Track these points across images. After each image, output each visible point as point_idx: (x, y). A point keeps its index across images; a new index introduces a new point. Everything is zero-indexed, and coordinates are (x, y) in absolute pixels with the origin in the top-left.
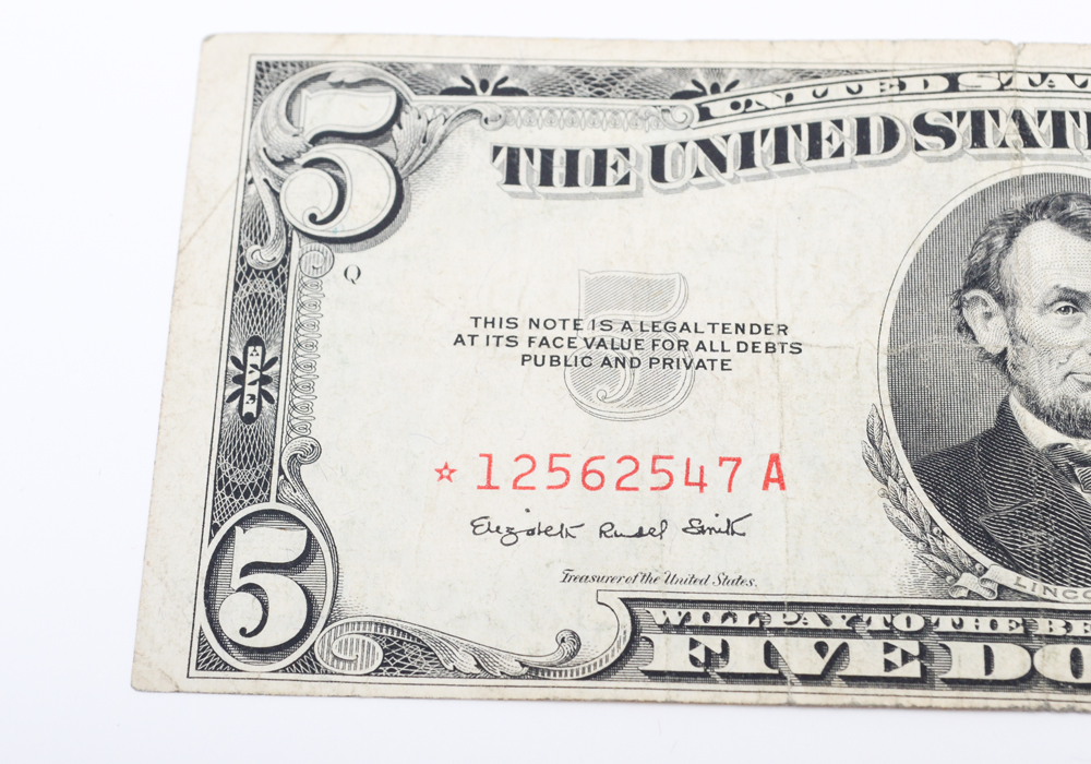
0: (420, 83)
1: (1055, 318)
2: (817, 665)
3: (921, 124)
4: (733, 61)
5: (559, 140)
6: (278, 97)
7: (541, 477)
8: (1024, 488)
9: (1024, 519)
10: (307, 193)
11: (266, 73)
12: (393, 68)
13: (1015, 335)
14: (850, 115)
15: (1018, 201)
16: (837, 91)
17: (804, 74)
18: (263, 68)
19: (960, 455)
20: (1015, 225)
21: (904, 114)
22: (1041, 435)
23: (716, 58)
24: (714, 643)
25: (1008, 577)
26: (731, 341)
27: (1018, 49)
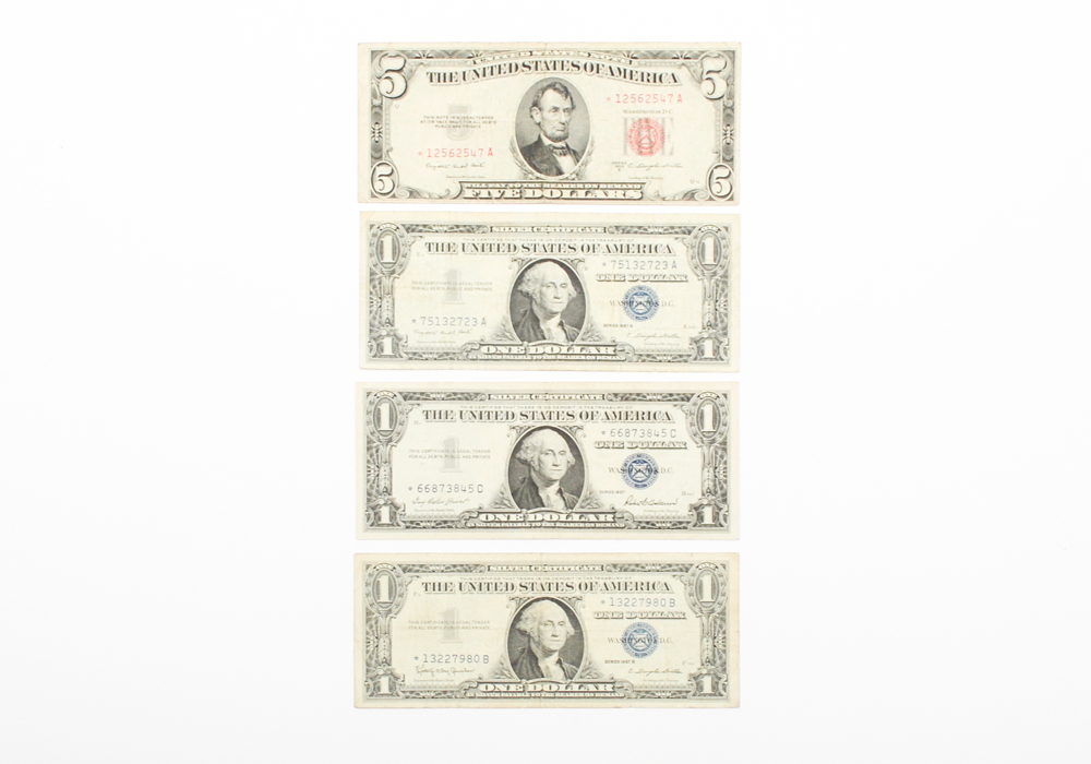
0: (409, 56)
1: (552, 114)
2: (499, 195)
3: (524, 65)
4: (482, 48)
5: (441, 70)
6: (377, 60)
7: (441, 154)
8: (543, 154)
9: (542, 162)
10: (385, 86)
11: (374, 54)
12: (403, 52)
13: (543, 118)
14: (508, 63)
15: (545, 84)
16: (505, 56)
17: (498, 52)
18: (373, 52)
19: (530, 147)
20: (543, 90)
21: (520, 63)
22: (547, 142)
23: (476, 47)
24: (477, 191)
25: (538, 175)
26: (481, 121)
27: (546, 44)
